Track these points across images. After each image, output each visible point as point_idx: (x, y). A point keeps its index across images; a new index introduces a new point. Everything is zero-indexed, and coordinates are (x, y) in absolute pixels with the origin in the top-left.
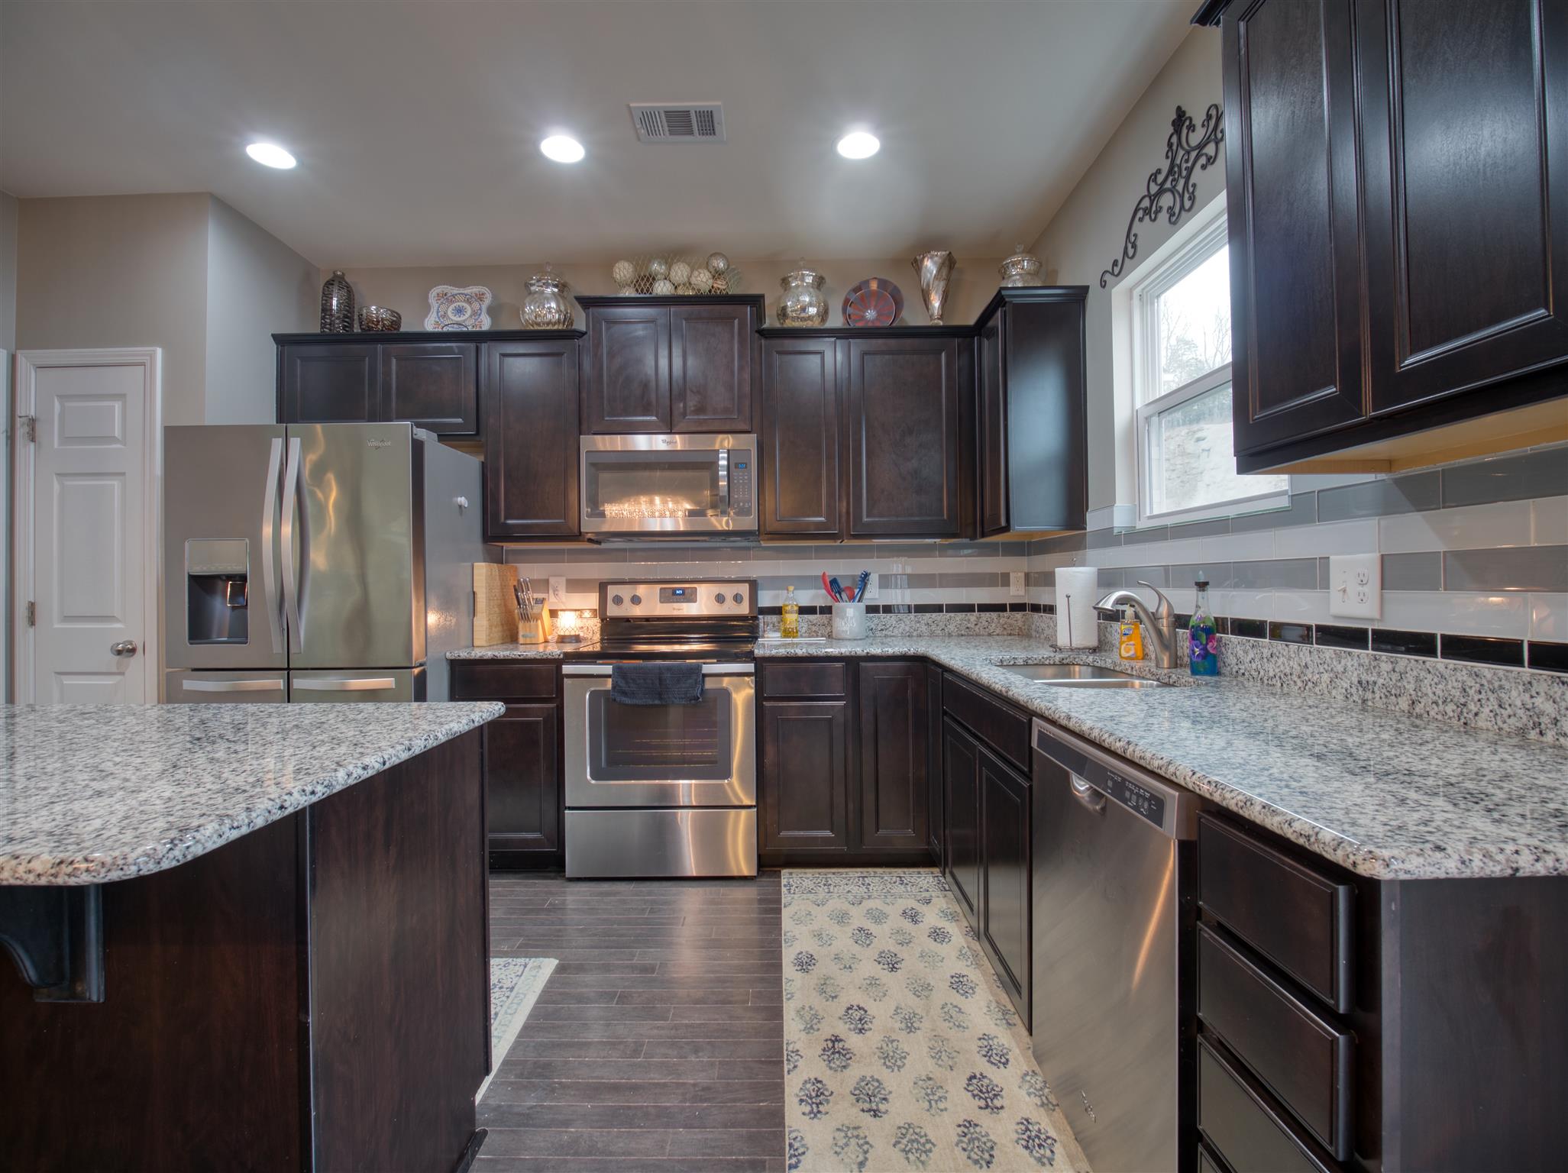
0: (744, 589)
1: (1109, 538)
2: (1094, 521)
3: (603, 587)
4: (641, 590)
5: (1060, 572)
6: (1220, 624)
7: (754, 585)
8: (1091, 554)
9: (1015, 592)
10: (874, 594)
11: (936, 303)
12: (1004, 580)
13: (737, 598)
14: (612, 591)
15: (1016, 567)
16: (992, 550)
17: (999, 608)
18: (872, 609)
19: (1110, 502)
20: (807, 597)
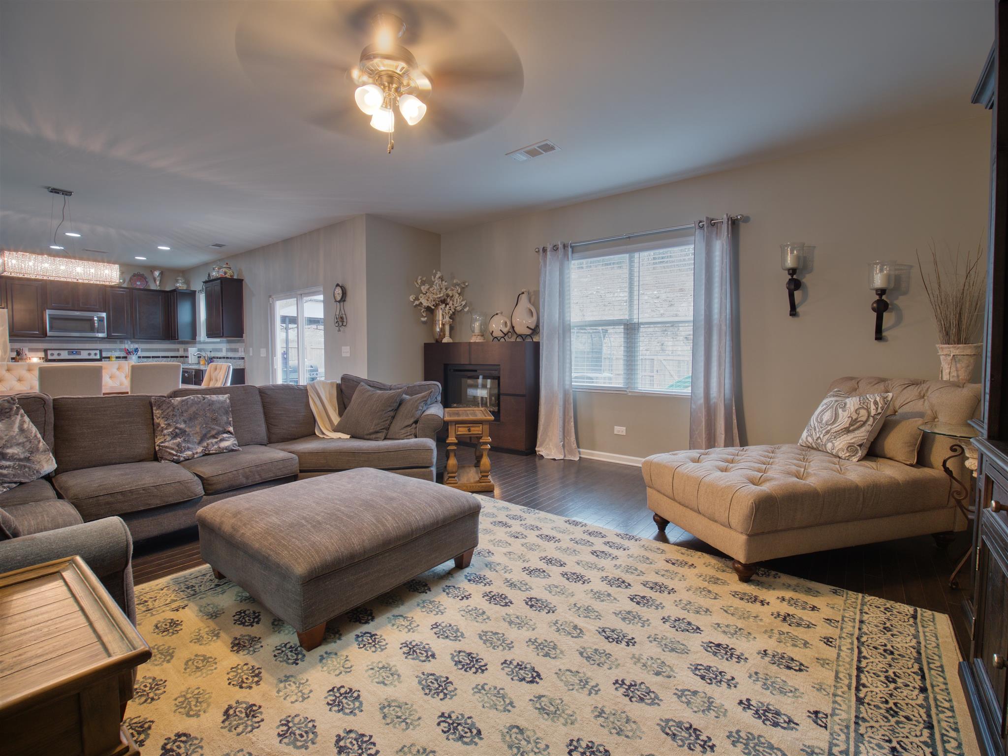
0: (98, 352)
1: (200, 343)
2: (198, 338)
3: (46, 351)
4: (62, 352)
5: (189, 349)
6: (214, 358)
7: (101, 351)
8: (197, 345)
9: (181, 353)
10: (140, 354)
11: (158, 283)
12: (178, 350)
13: (96, 354)
14: (49, 352)
15: (181, 347)
16: (175, 343)
17: (177, 357)
18: (139, 357)
19: (200, 336)
20: (118, 354)
